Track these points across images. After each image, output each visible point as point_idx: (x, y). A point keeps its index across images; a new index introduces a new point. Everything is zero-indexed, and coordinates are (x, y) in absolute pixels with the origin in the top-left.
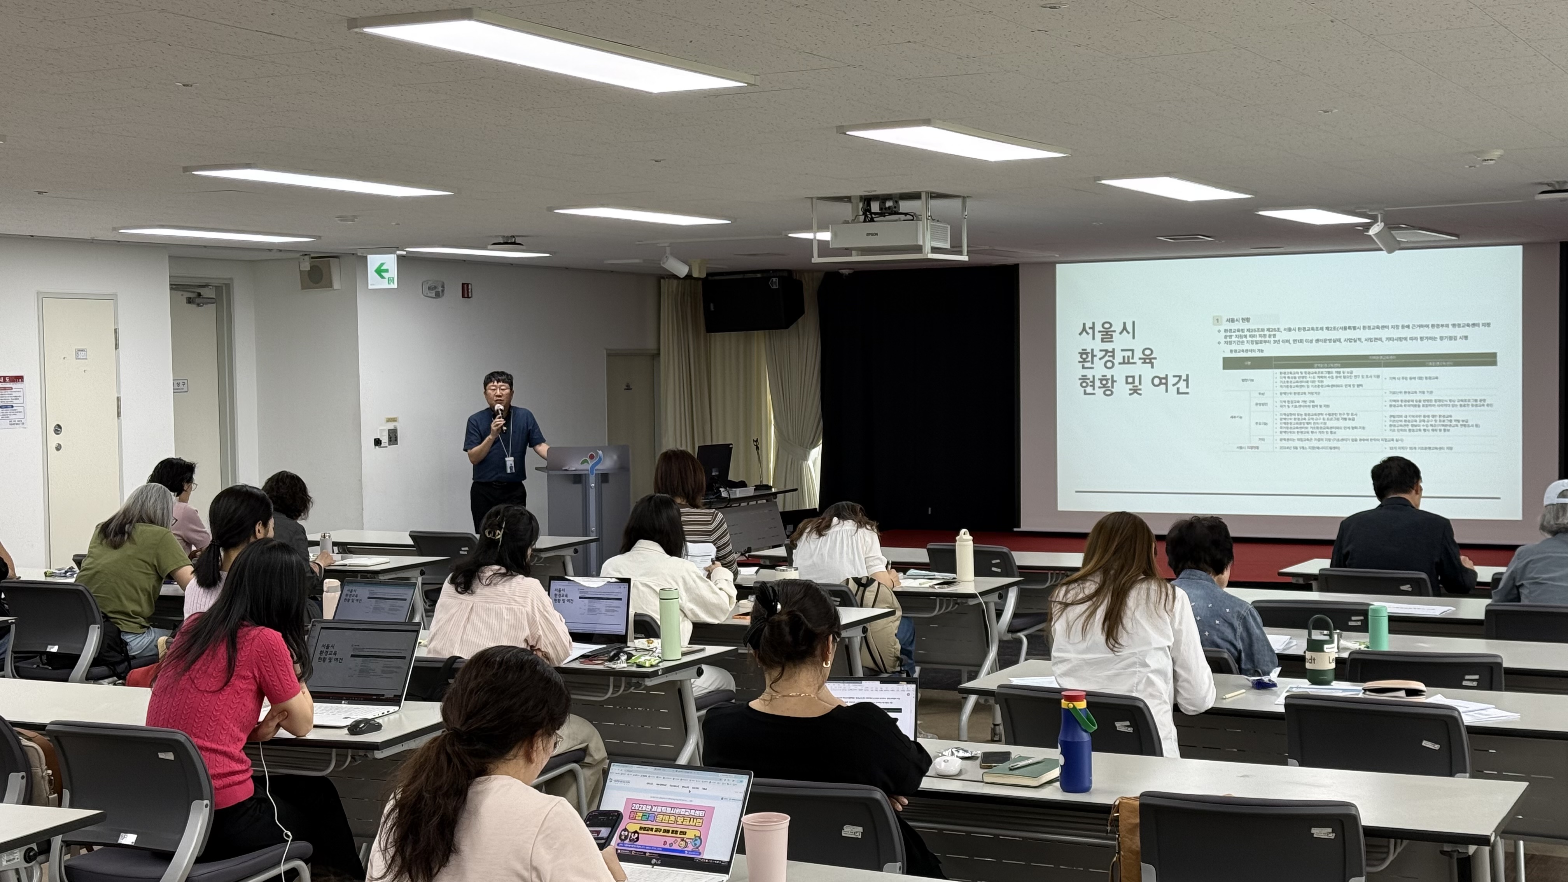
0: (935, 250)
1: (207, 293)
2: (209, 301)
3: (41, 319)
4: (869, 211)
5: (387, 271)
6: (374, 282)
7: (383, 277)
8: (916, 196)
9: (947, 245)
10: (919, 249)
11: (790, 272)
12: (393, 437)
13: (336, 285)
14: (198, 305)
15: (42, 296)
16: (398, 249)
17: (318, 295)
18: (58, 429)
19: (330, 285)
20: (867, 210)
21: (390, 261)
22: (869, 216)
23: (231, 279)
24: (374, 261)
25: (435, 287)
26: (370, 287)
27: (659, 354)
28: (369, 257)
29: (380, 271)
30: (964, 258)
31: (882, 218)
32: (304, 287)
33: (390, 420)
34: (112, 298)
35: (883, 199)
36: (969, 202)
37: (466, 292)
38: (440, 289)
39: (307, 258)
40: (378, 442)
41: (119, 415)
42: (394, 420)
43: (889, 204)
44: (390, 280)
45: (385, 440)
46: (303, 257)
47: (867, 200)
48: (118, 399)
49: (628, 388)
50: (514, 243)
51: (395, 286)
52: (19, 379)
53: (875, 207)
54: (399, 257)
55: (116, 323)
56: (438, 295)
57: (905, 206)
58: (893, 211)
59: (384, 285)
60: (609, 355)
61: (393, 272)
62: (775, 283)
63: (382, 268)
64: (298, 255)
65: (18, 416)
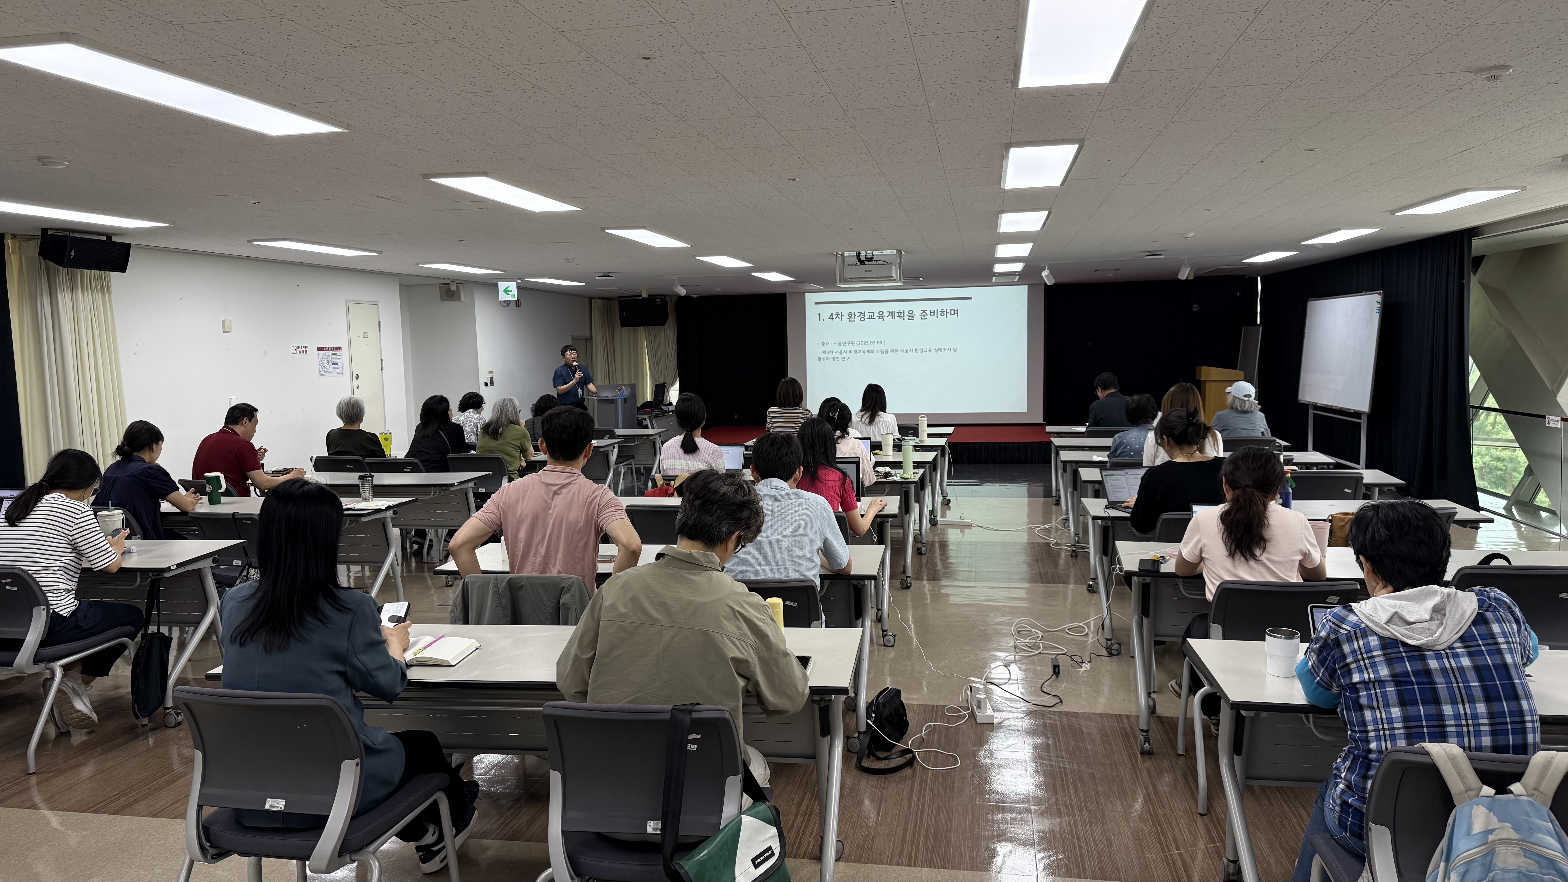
3: (348, 315)
4: (863, 259)
5: (511, 291)
6: (503, 297)
7: (508, 294)
11: (665, 296)
12: (492, 382)
13: (463, 299)
15: (348, 303)
17: (451, 305)
18: (358, 377)
19: (459, 299)
20: (860, 259)
21: (513, 286)
22: (862, 263)
24: (502, 285)
26: (500, 299)
27: (591, 338)
28: (499, 283)
29: (506, 291)
32: (443, 300)
33: (491, 372)
34: (377, 304)
39: (455, 284)
40: (486, 384)
41: (382, 369)
44: (513, 296)
45: (489, 383)
46: (452, 284)
48: (382, 360)
51: (515, 299)
52: (340, 348)
54: (518, 284)
55: (379, 318)
59: (509, 298)
61: (514, 292)
62: (658, 302)
63: (509, 289)
64: (449, 282)
65: (341, 369)
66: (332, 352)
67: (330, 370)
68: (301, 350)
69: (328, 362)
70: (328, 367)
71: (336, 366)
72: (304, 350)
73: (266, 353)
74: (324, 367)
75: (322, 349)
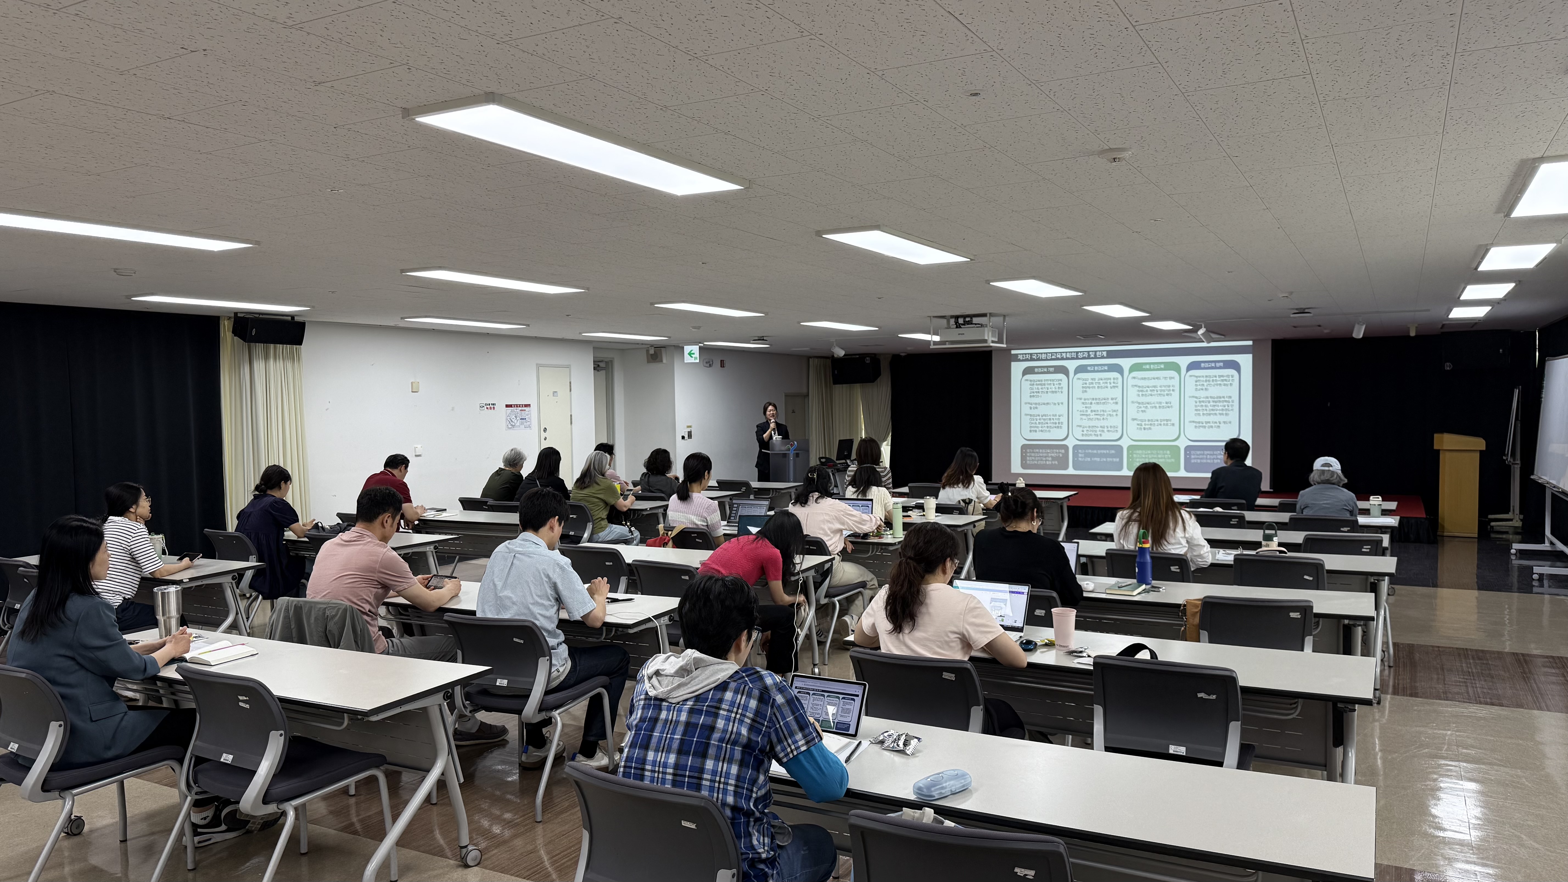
0: (993, 342)
1: (602, 365)
2: (603, 369)
3: (538, 376)
4: (958, 323)
5: (694, 354)
6: (688, 359)
7: (692, 357)
8: (984, 315)
9: (996, 340)
10: (985, 341)
11: (875, 354)
12: (690, 435)
13: (664, 361)
14: (598, 371)
15: (539, 366)
16: (700, 343)
17: (655, 366)
18: (545, 430)
19: (661, 361)
20: (957, 322)
21: (695, 349)
22: (958, 326)
23: (613, 358)
24: (687, 349)
25: (709, 362)
26: (685, 362)
27: (808, 395)
28: (685, 347)
29: (690, 354)
30: (1004, 346)
31: (963, 326)
32: (648, 362)
33: (688, 427)
34: (568, 367)
35: (964, 317)
36: (1007, 318)
37: (722, 364)
38: (711, 363)
39: (653, 348)
40: (683, 438)
41: (571, 423)
42: (690, 427)
43: (968, 319)
44: (696, 358)
45: (686, 436)
46: (650, 348)
47: (957, 317)
48: (571, 416)
49: (793, 412)
50: (763, 340)
51: (698, 361)
52: (529, 406)
53: (961, 321)
54: (700, 348)
55: (570, 379)
56: (710, 366)
57: (975, 320)
58: (970, 323)
59: (692, 360)
60: (786, 396)
61: (697, 355)
62: (868, 360)
63: (692, 352)
64: (649, 346)
65: (528, 423)
66: (520, 408)
67: (518, 424)
68: (488, 407)
69: (516, 417)
70: (516, 421)
71: (524, 420)
72: (492, 406)
73: (453, 409)
74: (512, 421)
75: (511, 406)
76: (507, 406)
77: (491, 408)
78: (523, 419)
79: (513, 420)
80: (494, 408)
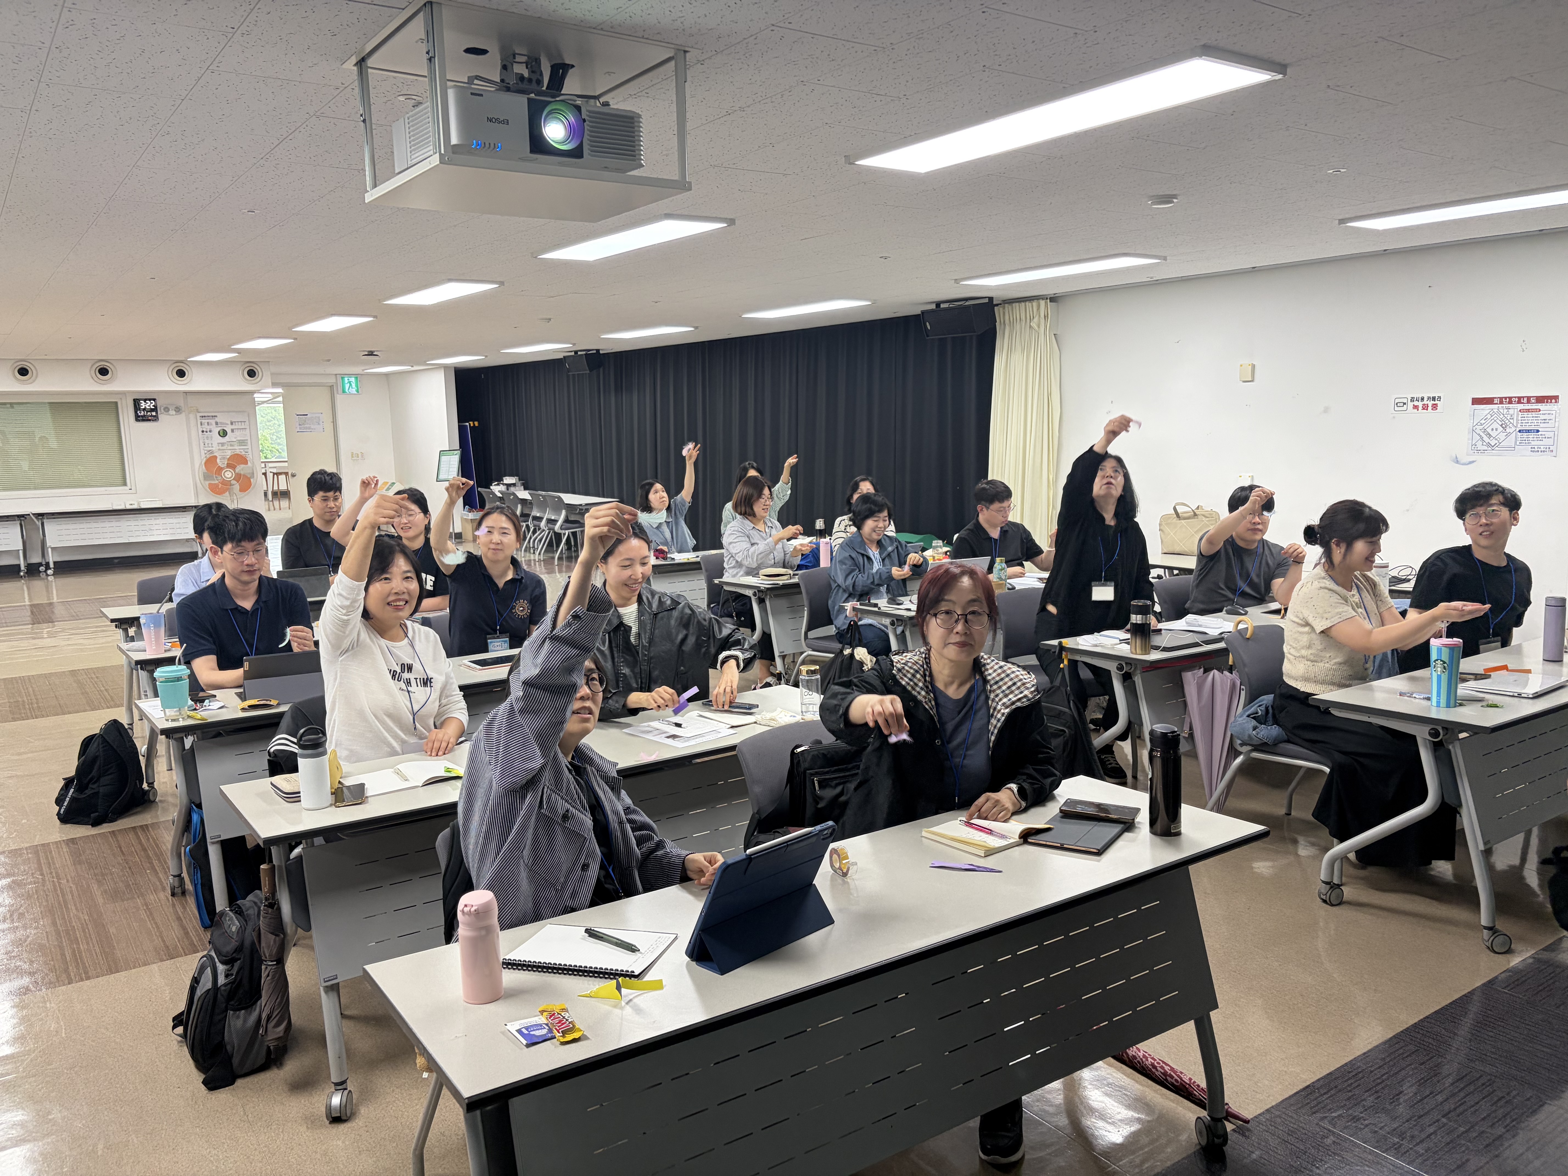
66: (1521, 407)
67: (1508, 443)
68: (1420, 404)
69: (1504, 427)
70: (1502, 436)
71: (1531, 435)
72: (1430, 403)
73: (1326, 410)
74: (1489, 436)
75: (1489, 401)
76: (1476, 401)
77: (1425, 407)
78: (1528, 431)
79: (1494, 434)
80: (1435, 407)
